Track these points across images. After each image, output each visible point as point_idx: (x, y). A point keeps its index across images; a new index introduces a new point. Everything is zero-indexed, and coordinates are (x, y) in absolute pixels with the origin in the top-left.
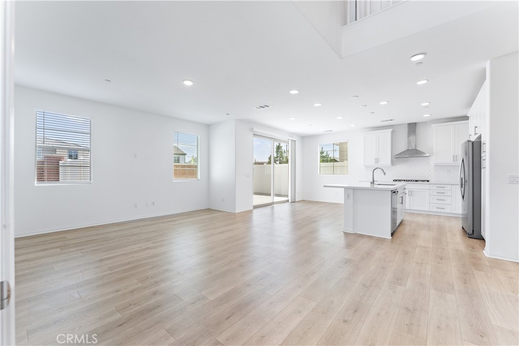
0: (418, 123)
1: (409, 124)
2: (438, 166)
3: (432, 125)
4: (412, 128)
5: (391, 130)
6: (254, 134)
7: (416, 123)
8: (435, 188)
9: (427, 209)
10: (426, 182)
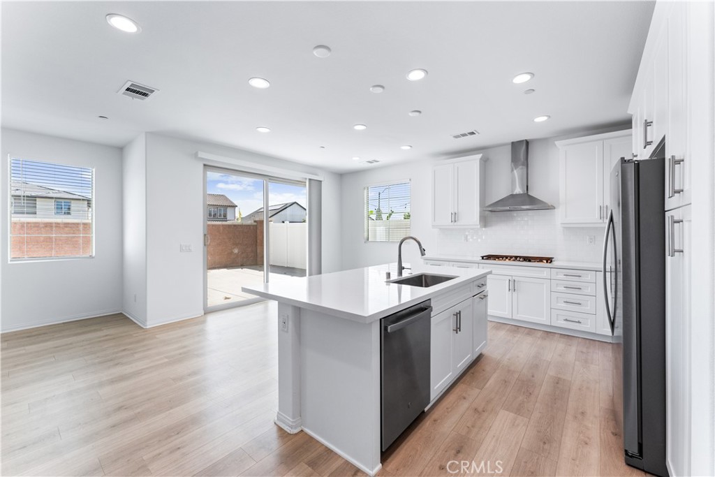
0: (533, 141)
1: (515, 146)
2: (571, 229)
3: (557, 143)
4: (522, 151)
5: (480, 156)
6: (205, 165)
7: (527, 143)
8: (562, 277)
9: (544, 320)
10: (544, 264)
